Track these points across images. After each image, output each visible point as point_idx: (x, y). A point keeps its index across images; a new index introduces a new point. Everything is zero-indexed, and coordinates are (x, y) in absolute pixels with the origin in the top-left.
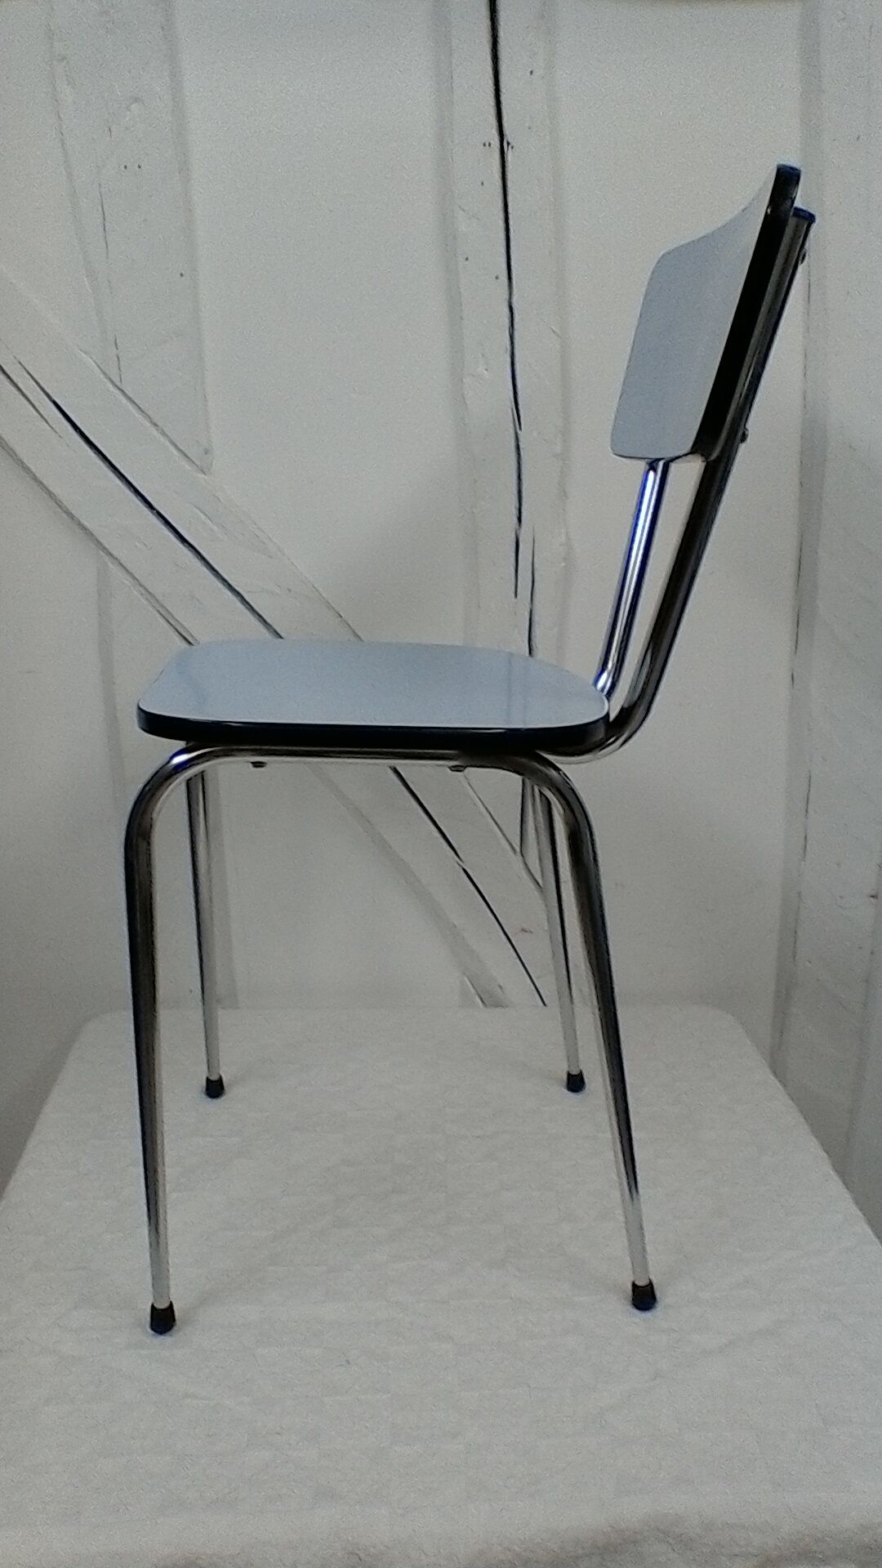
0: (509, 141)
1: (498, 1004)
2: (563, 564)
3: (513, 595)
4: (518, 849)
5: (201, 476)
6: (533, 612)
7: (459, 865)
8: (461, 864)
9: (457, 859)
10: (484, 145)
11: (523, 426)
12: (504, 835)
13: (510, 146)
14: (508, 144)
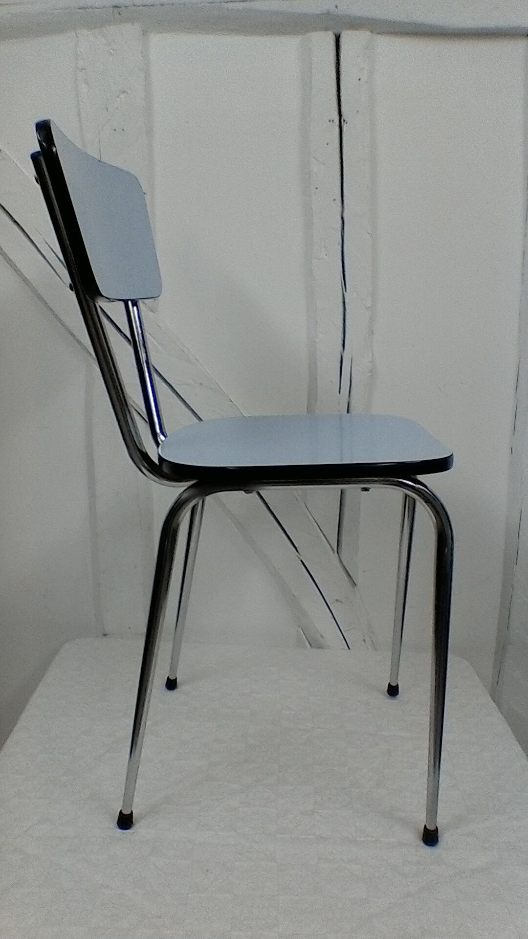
0: (345, 119)
1: (320, 647)
2: (370, 374)
3: (338, 393)
4: (336, 550)
5: (152, 313)
6: (350, 403)
7: (298, 557)
8: (300, 557)
9: (297, 553)
10: (330, 121)
11: (347, 291)
12: (328, 541)
13: (345, 122)
14: (344, 121)
